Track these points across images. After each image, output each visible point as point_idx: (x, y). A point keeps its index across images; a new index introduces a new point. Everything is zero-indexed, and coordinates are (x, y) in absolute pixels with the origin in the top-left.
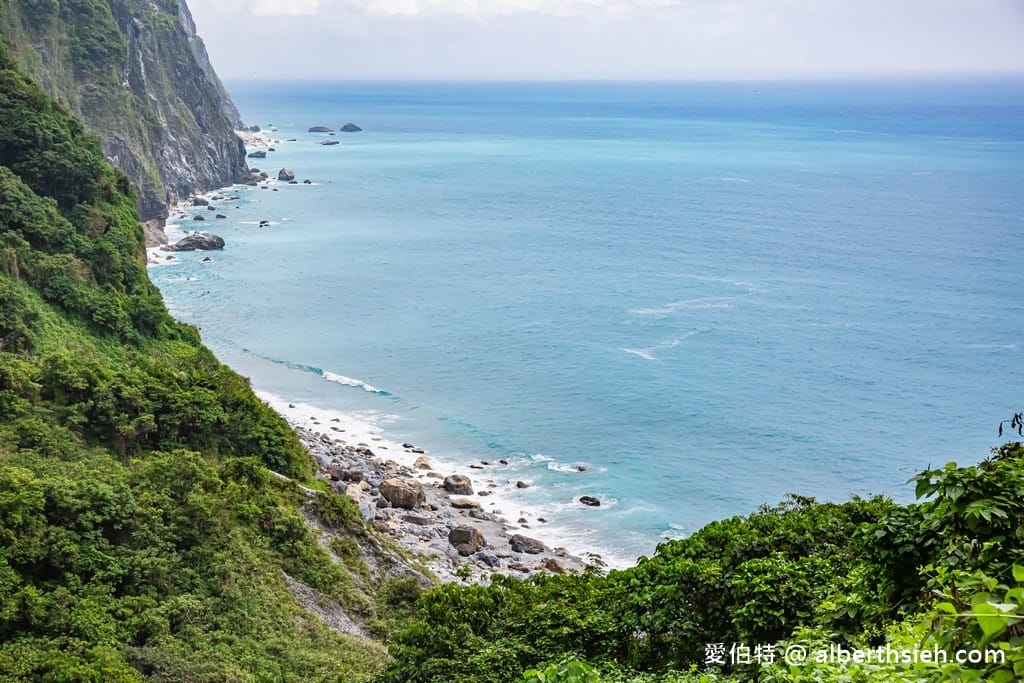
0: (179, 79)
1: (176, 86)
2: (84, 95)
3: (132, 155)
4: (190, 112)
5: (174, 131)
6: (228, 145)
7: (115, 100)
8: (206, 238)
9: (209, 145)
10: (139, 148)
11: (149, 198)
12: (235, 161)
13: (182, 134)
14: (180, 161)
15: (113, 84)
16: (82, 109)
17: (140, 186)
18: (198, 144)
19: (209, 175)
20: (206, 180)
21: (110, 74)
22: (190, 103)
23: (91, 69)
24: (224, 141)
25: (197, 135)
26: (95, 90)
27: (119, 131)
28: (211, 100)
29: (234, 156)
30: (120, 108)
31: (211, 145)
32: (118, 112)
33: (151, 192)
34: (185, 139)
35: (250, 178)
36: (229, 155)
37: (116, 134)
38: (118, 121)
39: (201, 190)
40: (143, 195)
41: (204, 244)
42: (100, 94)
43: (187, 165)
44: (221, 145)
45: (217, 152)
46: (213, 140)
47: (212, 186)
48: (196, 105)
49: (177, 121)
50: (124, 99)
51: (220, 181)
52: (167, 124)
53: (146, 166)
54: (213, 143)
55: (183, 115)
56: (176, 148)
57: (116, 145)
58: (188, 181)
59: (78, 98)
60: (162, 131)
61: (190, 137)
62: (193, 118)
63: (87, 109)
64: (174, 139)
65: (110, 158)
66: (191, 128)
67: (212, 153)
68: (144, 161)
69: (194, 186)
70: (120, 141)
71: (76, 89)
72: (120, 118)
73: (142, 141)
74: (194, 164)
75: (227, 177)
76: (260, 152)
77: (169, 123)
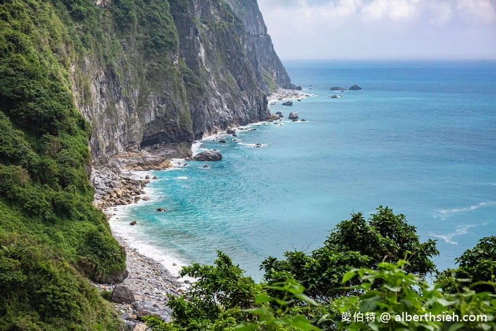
0: (229, 59)
1: (227, 63)
2: (148, 69)
3: (173, 104)
4: (234, 79)
5: (221, 89)
6: (256, 98)
7: (166, 72)
8: (212, 154)
9: (244, 98)
10: (179, 99)
11: (183, 129)
12: (261, 107)
13: (226, 91)
14: (222, 107)
15: (166, 63)
16: (146, 77)
17: (177, 122)
18: (236, 97)
19: (242, 115)
20: (240, 118)
21: (164, 57)
22: (235, 73)
23: (155, 53)
24: (254, 95)
25: (236, 93)
26: (155, 66)
27: (167, 90)
28: (248, 72)
29: (260, 105)
30: (169, 77)
31: (246, 98)
32: (168, 78)
33: (184, 126)
34: (228, 94)
35: (269, 118)
36: (257, 104)
37: (164, 91)
38: (167, 84)
39: (236, 124)
40: (179, 127)
41: (210, 158)
42: (157, 68)
43: (227, 110)
44: (252, 98)
45: (249, 102)
46: (247, 95)
47: (244, 122)
48: (238, 75)
49: (224, 84)
50: (172, 71)
51: (249, 119)
52: (217, 86)
53: (182, 110)
54: (247, 97)
55: (229, 81)
56: (221, 100)
57: (164, 98)
58: (227, 119)
59: (145, 71)
60: (212, 89)
61: (232, 93)
62: (236, 82)
63: (149, 77)
64: (219, 94)
65: (160, 105)
66: (233, 88)
67: (245, 103)
68: (181, 108)
69: (231, 122)
70: (167, 96)
71: (144, 65)
72: (169, 82)
73: (182, 95)
74: (233, 109)
75: (255, 117)
76: (289, 102)
77: (219, 85)
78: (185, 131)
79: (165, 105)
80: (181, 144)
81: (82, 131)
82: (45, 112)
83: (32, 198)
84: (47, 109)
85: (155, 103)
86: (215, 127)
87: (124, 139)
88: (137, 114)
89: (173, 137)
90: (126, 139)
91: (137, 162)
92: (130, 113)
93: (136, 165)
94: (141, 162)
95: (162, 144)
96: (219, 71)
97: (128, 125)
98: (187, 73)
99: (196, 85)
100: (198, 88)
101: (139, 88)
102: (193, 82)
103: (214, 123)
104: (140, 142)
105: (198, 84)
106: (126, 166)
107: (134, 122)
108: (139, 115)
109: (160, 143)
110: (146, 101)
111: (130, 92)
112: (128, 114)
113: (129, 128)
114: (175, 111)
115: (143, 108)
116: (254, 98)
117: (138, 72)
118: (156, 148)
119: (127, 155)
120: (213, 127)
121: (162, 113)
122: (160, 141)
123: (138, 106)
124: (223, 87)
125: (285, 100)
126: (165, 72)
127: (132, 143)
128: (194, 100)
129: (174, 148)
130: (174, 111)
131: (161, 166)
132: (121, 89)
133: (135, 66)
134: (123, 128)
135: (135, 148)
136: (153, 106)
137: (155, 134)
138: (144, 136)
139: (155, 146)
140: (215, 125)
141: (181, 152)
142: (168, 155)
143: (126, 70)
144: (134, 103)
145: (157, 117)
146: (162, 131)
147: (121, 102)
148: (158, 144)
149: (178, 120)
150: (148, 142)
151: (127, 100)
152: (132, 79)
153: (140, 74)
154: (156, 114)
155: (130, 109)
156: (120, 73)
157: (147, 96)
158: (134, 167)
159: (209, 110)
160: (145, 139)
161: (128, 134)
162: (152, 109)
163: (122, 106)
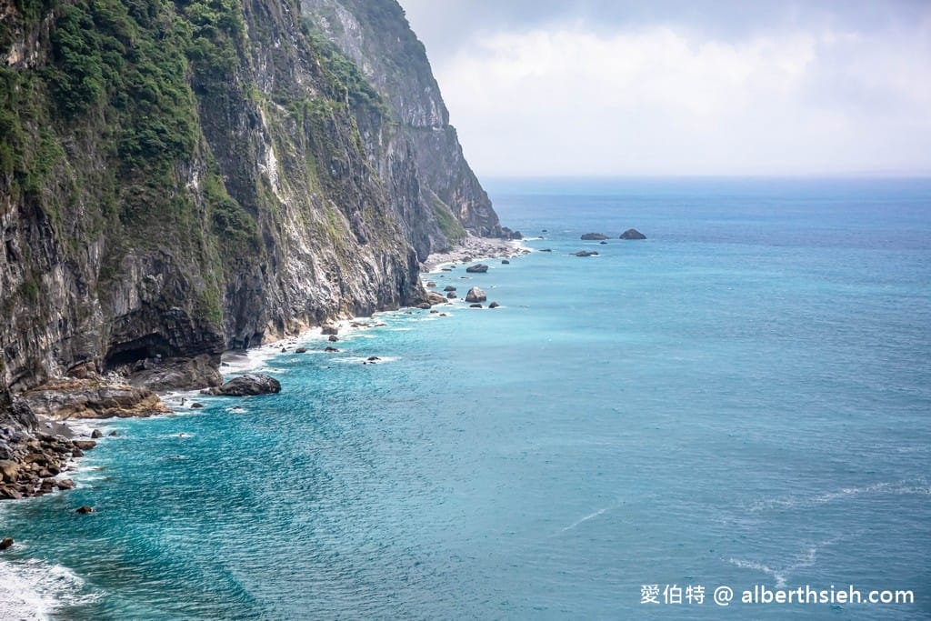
0: (334, 178)
1: (329, 186)
2: (128, 200)
3: (179, 274)
4: (344, 219)
5: (315, 241)
6: (393, 259)
7: (166, 206)
8: (258, 380)
9: (366, 259)
10: (194, 263)
11: (201, 328)
12: (403, 278)
13: (325, 244)
14: (313, 278)
15: (165, 186)
16: (120, 217)
17: (189, 313)
18: (349, 257)
19: (361, 296)
20: (355, 302)
21: (163, 174)
22: (346, 207)
23: (142, 167)
24: (389, 252)
25: (349, 247)
26: (140, 193)
27: (166, 244)
28: (375, 204)
29: (401, 272)
30: (172, 215)
31: (370, 260)
32: (168, 220)
33: (203, 320)
34: (329, 251)
35: (423, 302)
36: (394, 271)
37: (161, 247)
38: (167, 230)
39: (347, 314)
40: (193, 324)
41: (254, 388)
42: (146, 198)
43: (327, 284)
44: (384, 259)
45: (376, 268)
46: (373, 252)
47: (364, 310)
48: (354, 210)
49: (321, 229)
50: (181, 204)
51: (376, 303)
52: (305, 234)
53: (200, 287)
54: (372, 256)
55: (332, 223)
56: (310, 263)
57: (160, 261)
58: (324, 303)
59: (117, 204)
60: (290, 241)
61: (337, 249)
62: (348, 225)
63: (128, 216)
64: (307, 251)
65: (151, 277)
66: (341, 238)
67: (368, 268)
68: (198, 281)
69: (335, 311)
70: (166, 256)
71: (117, 191)
72: (171, 227)
73: (201, 256)
74: (339, 281)
75: (390, 299)
76: (480, 265)
77: (308, 232)
78: (206, 332)
79: (160, 276)
80: (196, 358)
85: (139, 272)
86: (295, 320)
87: (64, 350)
88: (96, 295)
89: (180, 345)
90: (68, 349)
91: (86, 399)
92: (80, 292)
93: (82, 407)
94: (94, 400)
95: (157, 360)
96: (310, 203)
97: (75, 320)
98: (225, 207)
99: (245, 233)
100: (250, 239)
101: (102, 242)
102: (238, 227)
103: (293, 313)
104: (101, 356)
105: (248, 230)
106: (60, 409)
107: (87, 313)
108: (100, 298)
109: (152, 358)
110: (117, 268)
111: (81, 248)
112: (73, 295)
113: (75, 326)
114: (183, 289)
115: (111, 284)
116: (388, 258)
117: (102, 207)
118: (142, 368)
119: (66, 385)
120: (289, 321)
121: (154, 293)
122: (152, 353)
123: (101, 278)
124: (317, 235)
125: (475, 261)
126: (163, 207)
127: (83, 358)
128: (237, 263)
129: (181, 369)
130: (181, 289)
131: (139, 407)
132: (56, 242)
133: (96, 194)
134: (63, 325)
135: (89, 369)
136: (135, 277)
137: (141, 339)
138: (114, 343)
139: (139, 363)
140: (296, 316)
141: (195, 377)
142: (165, 383)
143: (71, 202)
144: (90, 271)
145: (143, 302)
146: (154, 332)
147: (59, 274)
148: (146, 361)
149: (189, 309)
150: (126, 355)
151: (72, 266)
152: (86, 220)
153: (106, 210)
154: (140, 296)
155: (80, 286)
156: (56, 208)
157: (121, 257)
158: (78, 410)
159: (281, 284)
160: (119, 350)
161: (74, 338)
162: (133, 285)
163: (60, 279)
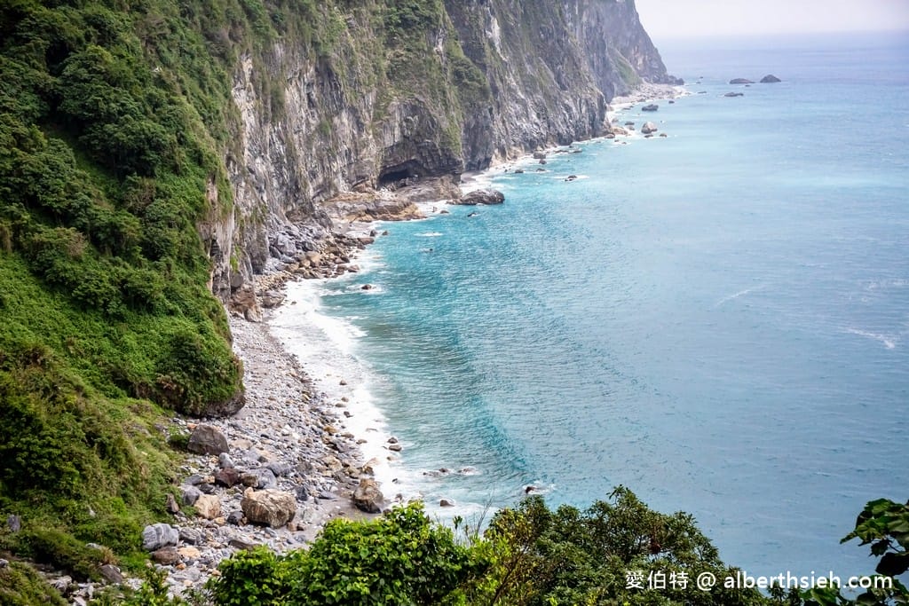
0: (542, 41)
1: (539, 47)
2: (392, 61)
3: (430, 115)
4: (550, 72)
5: (528, 89)
6: (587, 102)
7: (420, 64)
8: (488, 193)
9: (566, 102)
10: (440, 107)
11: (446, 155)
12: (594, 116)
13: (536, 91)
14: (528, 116)
15: (419, 50)
16: (388, 74)
17: (437, 144)
18: (553, 101)
19: (562, 129)
20: (559, 134)
21: (417, 41)
22: (551, 62)
23: (402, 36)
24: (583, 96)
25: (554, 93)
26: (402, 55)
27: (420, 93)
28: (574, 60)
29: (593, 111)
30: (424, 72)
31: (569, 102)
32: (421, 75)
33: (447, 150)
34: (539, 97)
35: (609, 133)
36: (588, 110)
37: (416, 96)
38: (421, 83)
39: (552, 143)
40: (440, 152)
41: (485, 200)
42: (405, 59)
43: (537, 121)
44: (580, 101)
45: (574, 108)
46: (572, 96)
47: (565, 140)
48: (557, 65)
49: (533, 80)
50: (430, 63)
51: (574, 135)
52: (520, 83)
53: (445, 125)
54: (571, 100)
55: (541, 74)
56: (525, 106)
57: (415, 106)
58: (535, 135)
59: (385, 64)
60: (510, 90)
61: (546, 95)
62: (553, 76)
63: (392, 74)
64: (523, 97)
65: (410, 118)
66: (548, 86)
67: (568, 109)
68: (443, 121)
69: (543, 142)
70: (420, 102)
71: (384, 55)
72: (423, 81)
73: (445, 101)
74: (546, 118)
75: (585, 132)
76: (652, 105)
77: (524, 82)
78: (449, 158)
79: (416, 117)
80: (443, 177)
81: (198, 169)
82: (129, 139)
83: (87, 281)
84: (133, 134)
85: (401, 114)
86: (514, 148)
87: (349, 173)
88: (371, 132)
89: (431, 168)
90: (352, 171)
91: (365, 208)
92: (359, 130)
93: (363, 213)
94: (371, 208)
95: (415, 179)
96: (524, 60)
97: (356, 150)
98: (463, 65)
99: (477, 84)
100: (481, 88)
101: (374, 93)
102: (472, 79)
103: (513, 143)
104: (376, 177)
105: (479, 82)
106: (348, 215)
107: (365, 145)
108: (373, 134)
109: (411, 177)
110: (386, 112)
111: (360, 98)
112: (355, 132)
113: (357, 155)
114: (433, 126)
115: (381, 124)
116: (583, 101)
117: (374, 66)
118: (405, 185)
119: (352, 197)
120: (510, 149)
121: (412, 130)
122: (411, 174)
123: (374, 120)
124: (530, 85)
125: (648, 102)
126: (419, 67)
127: (362, 178)
128: (472, 108)
129: (432, 185)
130: (430, 127)
131: (403, 214)
132: (342, 93)
133: (369, 57)
134: (348, 154)
135: (367, 186)
136: (398, 118)
137: (403, 164)
138: (384, 167)
139: (402, 181)
140: (515, 145)
141: (442, 191)
142: (422, 196)
143: (352, 64)
144: (367, 114)
145: (404, 137)
146: (413, 158)
147: (344, 115)
148: (407, 179)
149: (437, 142)
150: (393, 175)
151: (353, 111)
152: (363, 76)
153: (377, 69)
154: (402, 132)
155: (360, 126)
156: (342, 69)
157: (388, 103)
158: (360, 216)
159: (504, 122)
160: (387, 172)
161: (356, 163)
162: (397, 124)
163: (345, 120)
